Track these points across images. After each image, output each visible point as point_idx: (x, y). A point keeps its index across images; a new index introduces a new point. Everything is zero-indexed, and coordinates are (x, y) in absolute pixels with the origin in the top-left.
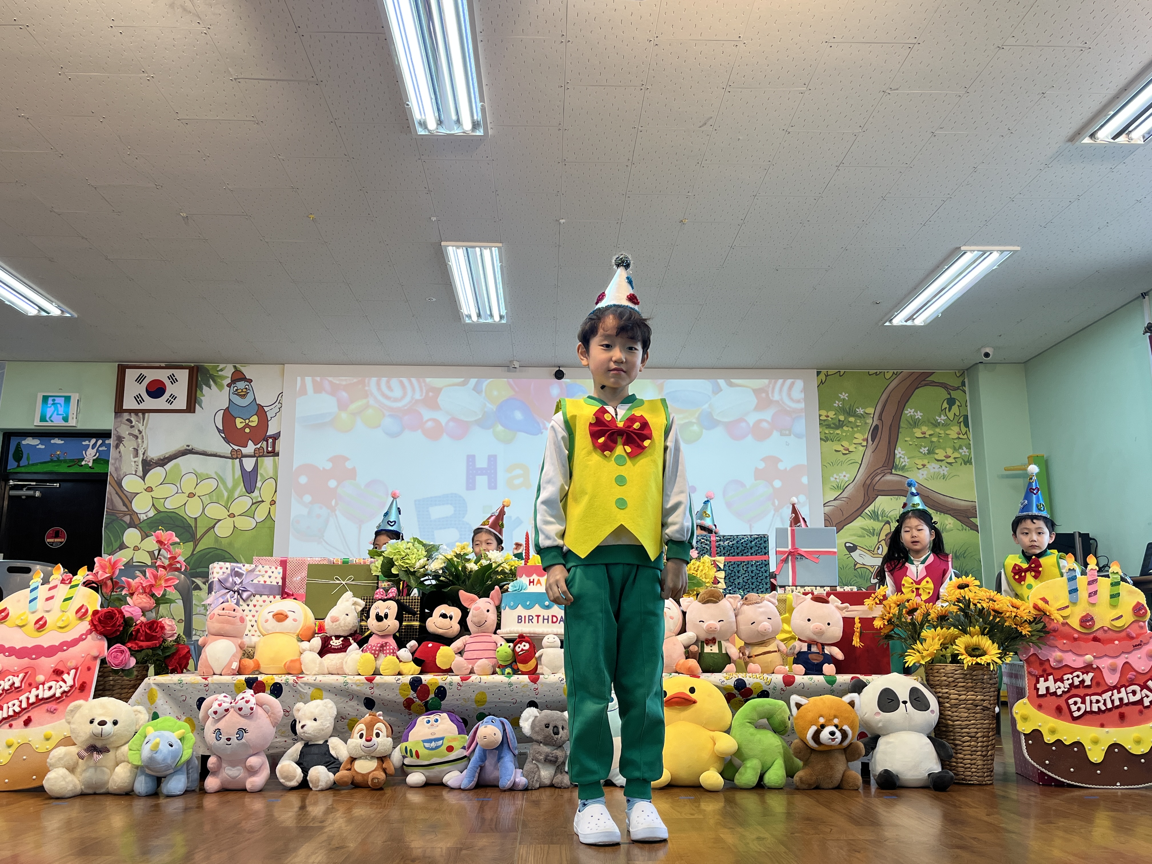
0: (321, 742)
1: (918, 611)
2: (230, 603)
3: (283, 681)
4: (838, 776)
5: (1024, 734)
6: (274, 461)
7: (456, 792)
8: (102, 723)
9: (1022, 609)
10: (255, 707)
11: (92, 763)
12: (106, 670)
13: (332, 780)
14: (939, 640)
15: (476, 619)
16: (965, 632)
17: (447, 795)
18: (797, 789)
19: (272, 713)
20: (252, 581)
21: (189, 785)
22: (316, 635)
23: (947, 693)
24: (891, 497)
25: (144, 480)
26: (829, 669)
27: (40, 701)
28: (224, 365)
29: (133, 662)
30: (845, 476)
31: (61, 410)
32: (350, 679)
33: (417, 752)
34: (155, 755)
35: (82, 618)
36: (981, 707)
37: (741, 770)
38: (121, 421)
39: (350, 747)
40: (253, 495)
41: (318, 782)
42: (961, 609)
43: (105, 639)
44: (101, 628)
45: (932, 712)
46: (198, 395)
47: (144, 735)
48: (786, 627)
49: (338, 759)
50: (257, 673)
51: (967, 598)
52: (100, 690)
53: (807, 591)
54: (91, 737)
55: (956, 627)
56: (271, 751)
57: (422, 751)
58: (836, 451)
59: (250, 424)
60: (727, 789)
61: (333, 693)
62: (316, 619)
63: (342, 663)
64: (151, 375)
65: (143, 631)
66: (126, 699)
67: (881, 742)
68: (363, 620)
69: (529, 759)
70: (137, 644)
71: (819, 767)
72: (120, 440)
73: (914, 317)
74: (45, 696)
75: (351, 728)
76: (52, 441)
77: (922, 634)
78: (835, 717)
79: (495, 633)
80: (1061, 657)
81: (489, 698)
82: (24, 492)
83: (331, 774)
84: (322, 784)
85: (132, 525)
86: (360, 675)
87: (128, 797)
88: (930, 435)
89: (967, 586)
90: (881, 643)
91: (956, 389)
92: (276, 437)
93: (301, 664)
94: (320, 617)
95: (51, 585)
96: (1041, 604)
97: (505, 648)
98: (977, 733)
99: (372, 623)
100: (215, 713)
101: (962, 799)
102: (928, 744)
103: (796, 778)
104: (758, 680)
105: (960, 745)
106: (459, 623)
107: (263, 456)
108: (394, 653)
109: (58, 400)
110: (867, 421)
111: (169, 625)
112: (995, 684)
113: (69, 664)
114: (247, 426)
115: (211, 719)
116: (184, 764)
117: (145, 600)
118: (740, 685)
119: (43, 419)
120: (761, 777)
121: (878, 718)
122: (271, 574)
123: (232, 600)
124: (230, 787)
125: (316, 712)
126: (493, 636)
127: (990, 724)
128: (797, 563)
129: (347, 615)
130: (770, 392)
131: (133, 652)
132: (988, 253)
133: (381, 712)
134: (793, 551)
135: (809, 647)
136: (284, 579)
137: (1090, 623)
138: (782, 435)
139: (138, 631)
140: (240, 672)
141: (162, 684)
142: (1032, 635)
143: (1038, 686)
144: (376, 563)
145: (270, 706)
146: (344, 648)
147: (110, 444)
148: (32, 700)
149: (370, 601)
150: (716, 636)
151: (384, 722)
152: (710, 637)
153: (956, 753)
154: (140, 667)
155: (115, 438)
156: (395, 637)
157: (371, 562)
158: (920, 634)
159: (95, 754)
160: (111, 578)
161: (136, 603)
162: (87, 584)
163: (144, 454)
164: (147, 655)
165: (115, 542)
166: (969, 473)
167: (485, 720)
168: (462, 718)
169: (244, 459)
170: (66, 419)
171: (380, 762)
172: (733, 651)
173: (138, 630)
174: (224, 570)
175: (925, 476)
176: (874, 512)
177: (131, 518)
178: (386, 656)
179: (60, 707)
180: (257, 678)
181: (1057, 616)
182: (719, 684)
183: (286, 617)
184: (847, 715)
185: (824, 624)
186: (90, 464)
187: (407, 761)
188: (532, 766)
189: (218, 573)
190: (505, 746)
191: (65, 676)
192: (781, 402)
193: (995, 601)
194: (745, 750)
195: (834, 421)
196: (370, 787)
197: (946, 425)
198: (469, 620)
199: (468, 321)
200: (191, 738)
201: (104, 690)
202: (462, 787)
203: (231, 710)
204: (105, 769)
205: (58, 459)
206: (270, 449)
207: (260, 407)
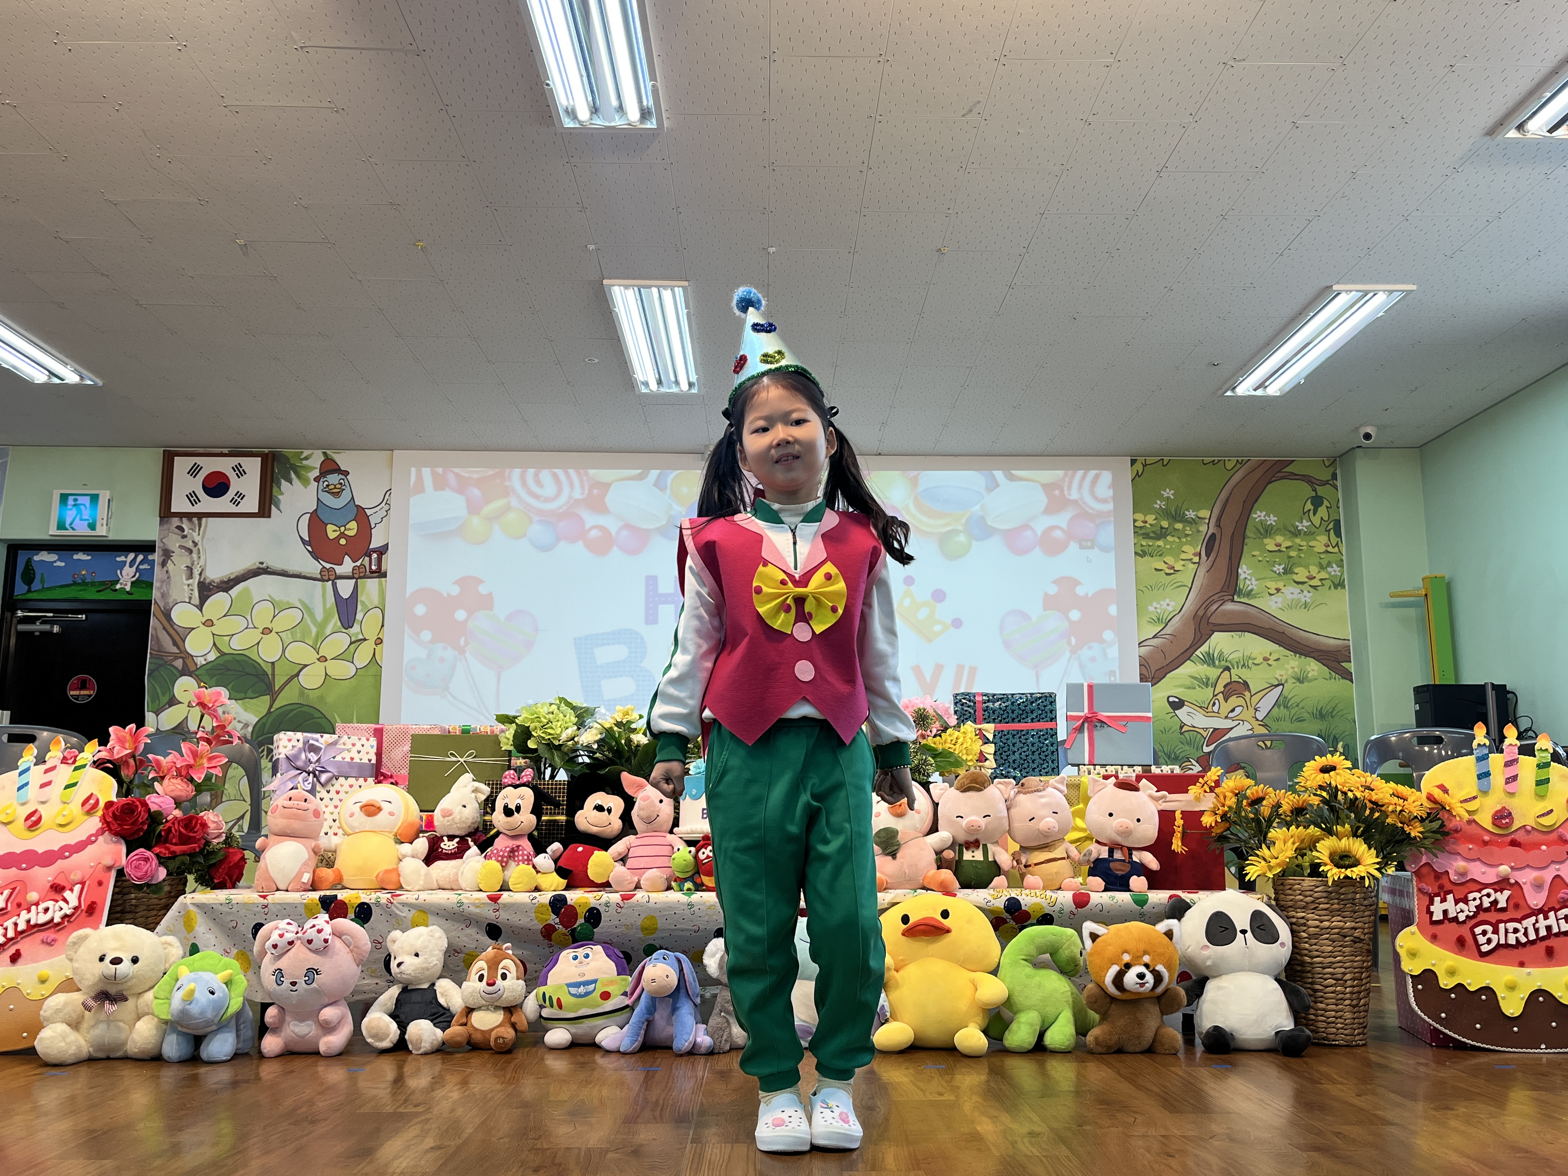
0: (426, 986)
1: (1264, 803)
2: (300, 790)
3: (373, 901)
4: (1149, 1035)
5: (1412, 976)
6: (380, 584)
7: (613, 1058)
8: (117, 961)
9: (1410, 800)
10: (330, 938)
11: (103, 1016)
12: (125, 884)
13: (440, 1039)
14: (1294, 843)
15: (642, 813)
16: (1329, 832)
17: (600, 1060)
18: (1091, 1052)
19: (355, 947)
20: (334, 757)
21: (240, 1046)
22: (421, 835)
23: (1303, 918)
24: (1233, 633)
25: (201, 611)
26: (1138, 883)
27: (32, 928)
28: (309, 452)
29: (162, 873)
30: (1168, 605)
31: (86, 514)
32: (466, 898)
33: (559, 1000)
34: (188, 1007)
35: (90, 812)
36: (1352, 938)
37: (1014, 1026)
38: (169, 530)
39: (465, 993)
41: (421, 1043)
42: (1324, 801)
43: (123, 842)
44: (116, 826)
45: (1283, 945)
46: (274, 493)
47: (175, 977)
48: (1079, 823)
49: (449, 1010)
50: (339, 887)
51: (1333, 784)
52: (118, 912)
53: (1109, 773)
54: (100, 980)
55: (1317, 825)
56: (356, 998)
57: (566, 999)
58: (1156, 570)
59: (346, 532)
60: (993, 1052)
61: (442, 916)
62: (421, 811)
63: (457, 874)
64: (210, 465)
65: (176, 831)
66: (151, 927)
67: (1210, 986)
68: (487, 813)
69: (716, 1011)
70: (168, 849)
71: (1121, 1023)
72: (167, 554)
73: (1267, 384)
74: (39, 922)
75: (469, 965)
77: (1270, 835)
78: (1145, 953)
79: (671, 832)
80: (1464, 868)
81: (661, 923)
82: (38, 627)
83: (438, 1032)
84: (426, 1046)
85: (185, 672)
86: (481, 890)
87: (154, 1064)
88: (1287, 548)
89: (1334, 768)
90: (1212, 847)
91: (1324, 483)
92: (382, 551)
93: (399, 875)
94: (427, 809)
95: (48, 765)
96: (1438, 794)
97: (684, 854)
98: (1344, 974)
99: (498, 818)
100: (275, 946)
101: (1323, 1069)
102: (1276, 989)
103: (1090, 1038)
104: (1038, 900)
105: (1321, 991)
106: (620, 818)
107: (365, 577)
108: (529, 861)
109: (81, 500)
110: (1200, 529)
111: (214, 822)
112: (1371, 905)
113: (72, 877)
114: (342, 535)
115: (269, 955)
116: (232, 1017)
117: (179, 787)
118: (1013, 906)
119: (61, 526)
120: (1041, 1035)
121: (1206, 953)
122: (360, 748)
123: (304, 783)
124: (297, 1049)
125: (418, 945)
126: (669, 836)
127: (1364, 962)
128: (1096, 733)
129: (465, 806)
130: (1065, 488)
131: (162, 860)
132: (1372, 294)
133: (509, 944)
134: (1090, 716)
135: (1111, 852)
136: (379, 754)
137: (1507, 820)
138: (1081, 547)
139: (169, 830)
140: (314, 887)
141: (204, 904)
142: (1425, 838)
143: (1432, 908)
144: (507, 733)
145: (352, 937)
146: (459, 854)
147: (154, 560)
148: (22, 926)
149: (497, 787)
150: (979, 837)
151: (514, 957)
152: (972, 839)
153: (1316, 1002)
154: (174, 880)
155: (161, 553)
156: (531, 837)
157: (502, 731)
158: (1266, 834)
159: (107, 1005)
160: (133, 756)
161: (168, 790)
162: (99, 764)
163: (200, 574)
164: (183, 863)
165: (163, 695)
166: (1341, 600)
167: (654, 955)
168: (623, 952)
169: (339, 583)
170: (92, 527)
171: (509, 1015)
172: (1004, 859)
173: (170, 828)
174: (294, 743)
175: (1280, 605)
176: (1208, 654)
177: (184, 663)
178: (518, 864)
179: (60, 936)
180: (336, 896)
181: (1460, 811)
182: (984, 906)
183: (379, 809)
184: (1161, 950)
185: (1132, 821)
186: (128, 588)
187: (545, 1013)
188: (719, 1020)
189: (285, 747)
190: (683, 991)
191: (67, 894)
192: (1080, 502)
193: (1372, 790)
194: (1019, 999)
195: (1154, 529)
196: (491, 1049)
197: (1310, 534)
198: (634, 813)
199: (644, 390)
200: (242, 982)
201: (123, 912)
202: (621, 1050)
203: (298, 943)
204: (121, 1024)
205: (83, 581)
206: (374, 568)
207: (361, 510)
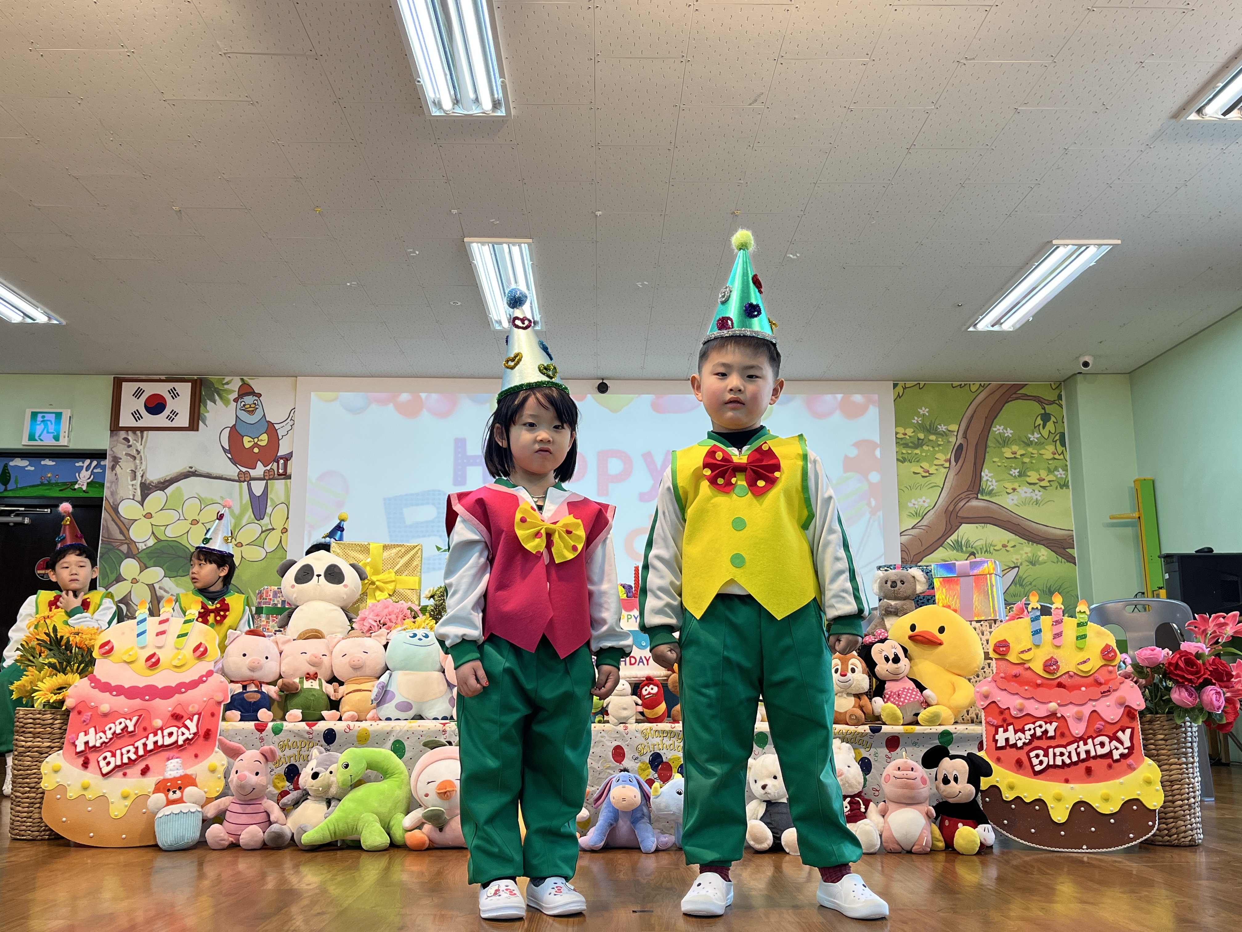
6: (286, 485)
25: (142, 506)
28: (230, 378)
30: (924, 502)
31: (52, 427)
38: (117, 441)
40: (262, 522)
46: (202, 411)
58: (915, 473)
59: (259, 443)
64: (150, 389)
72: (116, 461)
73: (1002, 321)
76: (43, 463)
80: (1023, 705)
82: (12, 519)
85: (130, 555)
88: (1021, 455)
91: (1052, 403)
92: (287, 458)
107: (273, 479)
109: (48, 417)
110: (950, 440)
114: (256, 445)
119: (32, 438)
132: (1084, 248)
137: (1055, 667)
143: (997, 737)
147: (105, 465)
155: (111, 459)
163: (142, 476)
165: (112, 573)
169: (252, 482)
170: (57, 438)
175: (1015, 502)
176: (957, 541)
177: (129, 547)
186: (84, 488)
195: (912, 440)
197: (1040, 444)
205: (49, 482)
206: (281, 471)
207: (271, 425)
